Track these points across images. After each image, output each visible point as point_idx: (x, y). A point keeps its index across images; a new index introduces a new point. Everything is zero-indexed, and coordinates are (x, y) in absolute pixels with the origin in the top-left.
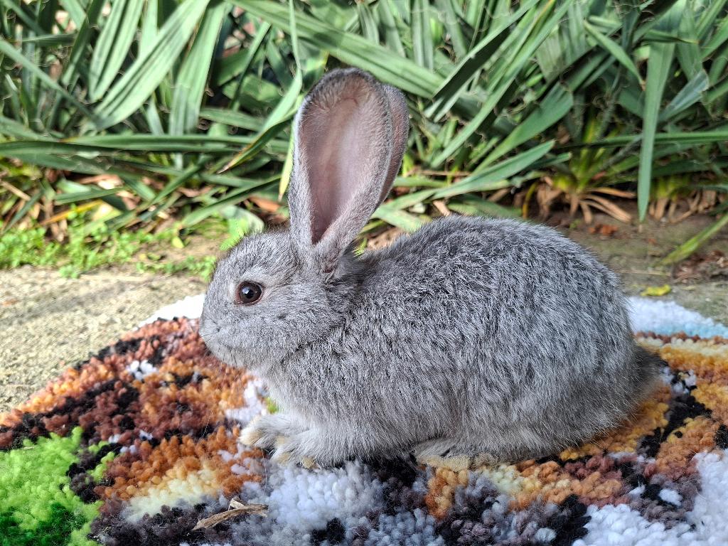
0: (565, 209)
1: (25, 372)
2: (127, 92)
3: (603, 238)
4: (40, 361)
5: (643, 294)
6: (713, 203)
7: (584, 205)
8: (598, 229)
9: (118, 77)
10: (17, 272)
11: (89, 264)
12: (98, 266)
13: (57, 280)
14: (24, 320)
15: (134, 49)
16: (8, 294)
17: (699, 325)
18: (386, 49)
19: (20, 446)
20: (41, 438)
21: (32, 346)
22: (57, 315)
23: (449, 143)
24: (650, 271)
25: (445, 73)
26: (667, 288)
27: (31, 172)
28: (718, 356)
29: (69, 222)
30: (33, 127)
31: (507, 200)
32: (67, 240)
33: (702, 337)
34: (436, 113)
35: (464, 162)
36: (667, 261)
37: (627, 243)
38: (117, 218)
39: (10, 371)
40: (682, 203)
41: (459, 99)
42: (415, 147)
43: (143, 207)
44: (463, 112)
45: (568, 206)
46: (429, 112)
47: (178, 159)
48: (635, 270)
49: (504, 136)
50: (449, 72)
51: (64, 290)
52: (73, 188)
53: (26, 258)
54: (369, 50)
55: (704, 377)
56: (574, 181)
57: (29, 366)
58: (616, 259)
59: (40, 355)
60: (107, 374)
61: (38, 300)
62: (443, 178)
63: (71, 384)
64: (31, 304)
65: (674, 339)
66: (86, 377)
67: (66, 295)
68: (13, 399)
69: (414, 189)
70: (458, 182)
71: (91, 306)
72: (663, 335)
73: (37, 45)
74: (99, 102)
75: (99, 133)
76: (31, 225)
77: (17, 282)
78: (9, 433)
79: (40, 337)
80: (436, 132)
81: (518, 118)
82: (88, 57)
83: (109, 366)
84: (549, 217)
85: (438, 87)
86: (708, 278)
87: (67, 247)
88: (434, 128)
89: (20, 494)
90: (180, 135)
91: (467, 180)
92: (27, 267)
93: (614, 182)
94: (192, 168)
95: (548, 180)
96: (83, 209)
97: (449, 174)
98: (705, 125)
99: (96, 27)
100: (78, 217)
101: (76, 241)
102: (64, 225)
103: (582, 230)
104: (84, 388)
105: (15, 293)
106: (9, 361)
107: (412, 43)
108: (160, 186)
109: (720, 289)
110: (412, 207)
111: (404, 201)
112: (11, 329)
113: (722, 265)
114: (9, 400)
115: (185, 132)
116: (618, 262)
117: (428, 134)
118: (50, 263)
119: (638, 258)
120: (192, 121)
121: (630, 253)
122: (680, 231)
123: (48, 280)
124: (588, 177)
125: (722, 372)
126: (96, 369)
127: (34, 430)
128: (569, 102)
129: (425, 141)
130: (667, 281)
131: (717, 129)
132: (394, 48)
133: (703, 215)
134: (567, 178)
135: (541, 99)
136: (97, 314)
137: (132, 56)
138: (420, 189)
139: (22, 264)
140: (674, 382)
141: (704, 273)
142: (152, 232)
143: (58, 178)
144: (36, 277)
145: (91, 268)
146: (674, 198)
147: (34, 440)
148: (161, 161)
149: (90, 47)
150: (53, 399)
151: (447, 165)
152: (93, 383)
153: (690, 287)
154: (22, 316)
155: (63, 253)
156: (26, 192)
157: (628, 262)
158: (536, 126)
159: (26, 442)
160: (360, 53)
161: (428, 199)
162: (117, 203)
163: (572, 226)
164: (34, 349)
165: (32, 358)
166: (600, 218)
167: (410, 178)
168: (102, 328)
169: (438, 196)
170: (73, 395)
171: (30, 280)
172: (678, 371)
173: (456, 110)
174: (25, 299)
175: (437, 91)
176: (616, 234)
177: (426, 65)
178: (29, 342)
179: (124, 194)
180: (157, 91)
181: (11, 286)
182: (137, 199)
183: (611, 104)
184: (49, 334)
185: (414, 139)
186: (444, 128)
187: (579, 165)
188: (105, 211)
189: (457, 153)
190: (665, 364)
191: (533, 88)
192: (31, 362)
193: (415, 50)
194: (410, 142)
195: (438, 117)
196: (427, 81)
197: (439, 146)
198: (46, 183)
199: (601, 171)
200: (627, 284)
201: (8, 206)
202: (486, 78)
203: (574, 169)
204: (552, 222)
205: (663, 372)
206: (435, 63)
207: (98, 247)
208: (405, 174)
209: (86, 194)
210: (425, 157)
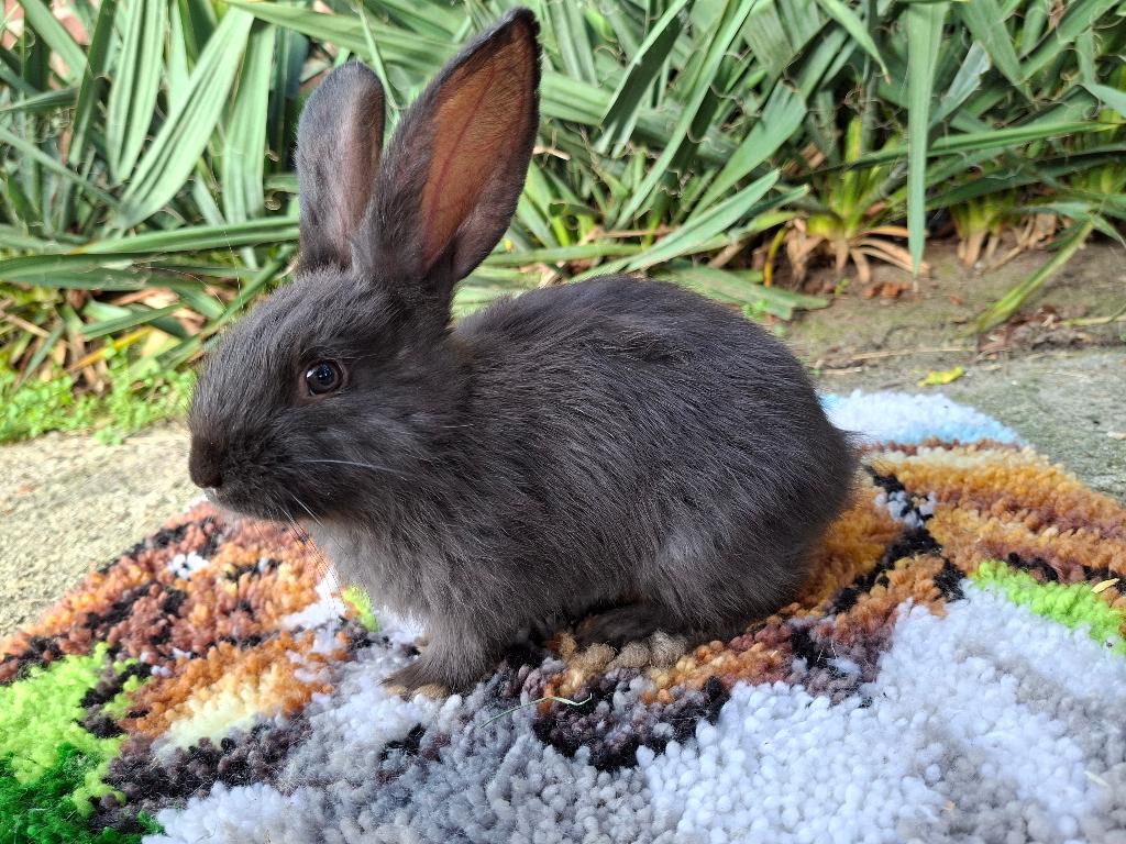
0: (832, 263)
1: (44, 581)
2: (160, 167)
3: (884, 302)
4: (64, 566)
5: (922, 383)
6: (1051, 232)
7: (858, 256)
8: (877, 291)
9: (147, 144)
10: (39, 443)
11: (138, 422)
12: (151, 424)
13: (94, 450)
14: (45, 511)
15: (162, 101)
16: (25, 476)
17: (963, 426)
19: (25, 676)
20: (54, 663)
21: (55, 546)
22: (89, 499)
23: (642, 186)
24: (946, 347)
25: (612, 84)
26: (958, 370)
27: (45, 297)
28: (976, 468)
29: (108, 363)
30: (37, 233)
31: (740, 263)
32: (108, 389)
33: (962, 442)
34: (611, 147)
35: (671, 211)
36: (972, 329)
37: (920, 308)
38: (173, 350)
39: (24, 583)
40: (1006, 236)
41: (640, 120)
42: (591, 201)
43: (209, 330)
44: (649, 140)
45: (834, 258)
46: (602, 146)
47: (249, 254)
48: (923, 348)
49: (721, 166)
50: (619, 81)
51: (102, 463)
52: (107, 313)
53: (47, 424)
55: (947, 501)
56: (838, 220)
57: (49, 573)
58: (899, 333)
59: (65, 558)
60: (140, 577)
61: (65, 481)
62: (636, 241)
63: (93, 596)
64: (56, 487)
65: (920, 450)
66: (113, 583)
67: (105, 469)
68: (27, 619)
69: (596, 261)
70: (661, 243)
71: (138, 484)
72: (907, 444)
73: (29, 110)
74: (127, 183)
75: (126, 234)
76: (56, 372)
78: (13, 664)
79: (66, 532)
80: (618, 172)
81: (738, 139)
82: (99, 118)
83: (143, 565)
84: (807, 279)
85: (604, 106)
86: (1029, 349)
87: (109, 400)
88: (612, 166)
89: (23, 735)
90: (242, 222)
91: (670, 238)
92: (53, 435)
93: (896, 215)
94: (270, 267)
95: (800, 225)
96: (124, 342)
97: (650, 231)
98: (1024, 115)
99: (105, 74)
100: (118, 355)
101: (120, 390)
102: (103, 368)
103: (855, 294)
104: (110, 599)
105: (36, 475)
106: (24, 570)
107: (557, 47)
108: (231, 296)
109: (1038, 365)
112: (27, 526)
113: (1053, 327)
114: (22, 620)
115: (249, 217)
116: (902, 337)
117: (607, 178)
118: (84, 425)
119: (933, 328)
120: (256, 198)
121: (923, 322)
122: (1001, 279)
123: (81, 451)
124: (860, 212)
125: (973, 491)
126: (126, 573)
127: (46, 655)
128: (799, 108)
129: (605, 189)
130: (965, 359)
131: (1037, 121)
133: (1036, 251)
134: (828, 218)
135: (762, 108)
136: (144, 494)
137: (160, 113)
138: (605, 259)
139: (46, 432)
140: (905, 512)
141: (1022, 342)
143: (85, 302)
144: (65, 448)
145: (142, 427)
146: (996, 230)
147: (45, 666)
148: (229, 261)
149: (100, 104)
150: (71, 617)
151: (643, 222)
152: (122, 591)
153: (993, 367)
154: (43, 506)
155: (102, 410)
156: (42, 326)
157: (916, 335)
158: (760, 148)
159: (35, 671)
161: (620, 271)
162: (174, 330)
163: (839, 289)
164: (57, 550)
165: (54, 562)
166: (883, 271)
167: (592, 245)
168: (150, 511)
169: (633, 267)
170: (96, 611)
171: (56, 454)
172: (913, 495)
173: (639, 137)
174: (47, 482)
175: (605, 112)
176: (905, 295)
177: (585, 78)
178: (51, 541)
179: (183, 314)
180: (205, 154)
181: (29, 465)
182: (200, 319)
183: (867, 102)
184: (78, 527)
185: (588, 187)
186: (629, 167)
187: (842, 196)
188: (158, 342)
189: (651, 201)
190: (901, 487)
191: (758, 89)
192: (52, 568)
193: (564, 57)
194: (586, 192)
195: (617, 152)
196: (589, 102)
197: (625, 192)
198: (68, 309)
199: (877, 202)
200: (905, 370)
201: (18, 350)
202: (676, 87)
203: (834, 204)
204: (810, 286)
205: (895, 499)
206: (597, 71)
207: (151, 396)
208: (584, 239)
209: (125, 321)
210: (609, 212)
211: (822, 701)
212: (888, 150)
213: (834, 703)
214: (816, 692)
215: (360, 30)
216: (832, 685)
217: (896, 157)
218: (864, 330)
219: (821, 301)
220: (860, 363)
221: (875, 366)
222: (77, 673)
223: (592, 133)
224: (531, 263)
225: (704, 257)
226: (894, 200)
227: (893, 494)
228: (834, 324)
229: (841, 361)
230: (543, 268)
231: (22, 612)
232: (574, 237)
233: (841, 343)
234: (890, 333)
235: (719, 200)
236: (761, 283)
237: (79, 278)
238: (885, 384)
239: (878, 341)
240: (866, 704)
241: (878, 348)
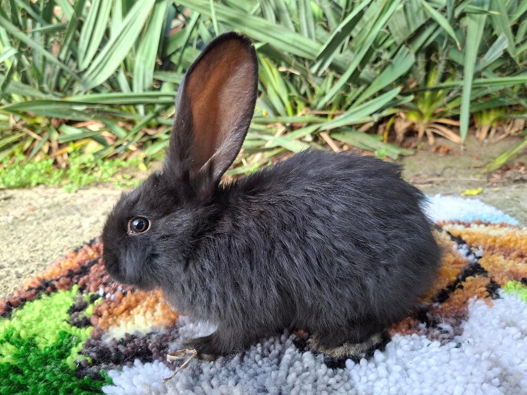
0: (415, 135)
1: (42, 254)
2: (104, 63)
3: (441, 155)
4: (52, 248)
5: (462, 194)
6: (521, 128)
7: (429, 132)
8: (438, 149)
9: (98, 52)
10: (35, 189)
11: (83, 183)
12: (89, 184)
13: (62, 194)
14: (40, 221)
15: (107, 33)
16: (30, 204)
17: (492, 215)
18: (280, 26)
19: (39, 298)
20: (52, 294)
21: (46, 238)
22: (62, 217)
23: (330, 91)
24: (472, 178)
25: (323, 41)
26: (480, 189)
27: (42, 121)
28: (500, 236)
29: (69, 154)
30: (42, 90)
31: (373, 131)
32: (68, 167)
33: (492, 222)
34: (318, 70)
35: (342, 104)
36: (485, 170)
37: (458, 159)
38: (101, 150)
40: (500, 128)
41: (334, 59)
42: (305, 95)
43: (118, 143)
44: (337, 69)
45: (417, 132)
46: (314, 69)
47: (141, 108)
48: (461, 178)
49: (369, 84)
50: (326, 40)
51: (66, 201)
52: (70, 131)
53: (40, 180)
54: (268, 28)
55: (488, 250)
56: (421, 115)
57: (44, 251)
58: (448, 170)
59: (52, 244)
60: (94, 255)
61: (49, 208)
62: (326, 116)
63: (71, 262)
64: (45, 211)
65: (472, 225)
66: (81, 256)
67: (68, 204)
68: (35, 272)
69: (305, 125)
70: (337, 118)
71: (85, 212)
72: (466, 222)
73: (42, 32)
74: (86, 70)
75: (85, 93)
76: (44, 157)
77: (35, 196)
78: (33, 291)
79: (52, 232)
80: (320, 83)
81: (378, 72)
82: (76, 40)
83: (95, 250)
84: (404, 141)
85: (318, 51)
86: (512, 182)
87: (68, 172)
88: (318, 80)
89: (40, 326)
90: (141, 92)
91: (342, 116)
92: (42, 186)
93: (449, 114)
94: (150, 115)
95: (402, 115)
96: (78, 145)
97: (331, 113)
98: (515, 71)
99: (82, 19)
100: (74, 151)
101: (74, 168)
102: (66, 156)
103: (427, 150)
104: (79, 264)
105: (34, 204)
106: (32, 248)
107: (299, 21)
108: (130, 127)
109: (518, 190)
110: (304, 137)
111: (298, 133)
112: (32, 227)
113: (523, 172)
114: (32, 272)
115: (144, 90)
116: (450, 172)
117: (314, 85)
118: (57, 182)
119: (464, 169)
120: (149, 82)
121: (459, 165)
122: (496, 149)
123: (56, 194)
124: (431, 111)
125: (501, 247)
126: (86, 252)
127: (49, 289)
128: (412, 59)
129: (313, 91)
130: (482, 184)
131: (522, 75)
132: (286, 26)
133: (514, 137)
134: (416, 113)
135: (393, 57)
136: (88, 216)
137: (106, 38)
138: (309, 124)
139: (38, 184)
140: (468, 254)
141: (509, 178)
142: (125, 160)
143: (60, 124)
144: (48, 193)
145: (85, 186)
146: (495, 125)
147: (49, 294)
148: (130, 110)
149: (77, 33)
150: (60, 271)
151: (329, 107)
152: (85, 260)
153: (496, 189)
154: (40, 219)
155: (65, 176)
156: (39, 135)
157: (457, 171)
158: (390, 76)
159: (44, 296)
160: (262, 30)
161: (316, 131)
162: (101, 141)
163: (419, 147)
164: (48, 240)
165: (47, 246)
166: (440, 140)
167: (303, 117)
168: (92, 225)
169: (323, 128)
170: (73, 269)
171: (44, 195)
172: (471, 246)
173: (333, 67)
174: (41, 208)
175: (318, 54)
176: (450, 152)
177: (310, 36)
178: (45, 235)
179: (106, 134)
180: (125, 61)
181: (31, 199)
182: (114, 137)
183: (442, 59)
184: (57, 230)
185: (305, 88)
186: (325, 81)
187: (424, 103)
188: (93, 146)
189: (335, 98)
190: (464, 242)
191: (389, 49)
192: (46, 248)
193: (301, 26)
194: (302, 91)
195: (320, 73)
196: (311, 48)
197: (322, 93)
198: (52, 127)
199: (441, 107)
200: (452, 187)
201: (27, 145)
202: (353, 44)
203: (420, 106)
204: (405, 145)
205: (461, 248)
206: (316, 34)
207: (89, 171)
208: (300, 113)
209: (80, 135)
210: (313, 102)
211: (436, 344)
212: (448, 83)
213: (443, 345)
214: (432, 339)
215: (209, 5)
216: (441, 336)
217: (454, 86)
218: (432, 167)
219: (410, 152)
220: (431, 182)
221: (438, 185)
222: (64, 299)
223: (312, 64)
224: (274, 123)
225: (356, 127)
226: (450, 106)
227: (461, 245)
228: (417, 163)
229: (421, 181)
230: (279, 125)
231: (32, 268)
232: (295, 112)
233: (421, 172)
234: (445, 169)
235: (367, 100)
236: (382, 141)
237: (60, 112)
238: (444, 193)
239: (439, 172)
240: (458, 346)
241: (439, 176)
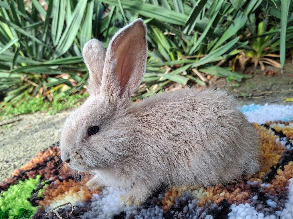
0: (253, 65)
1: (30, 153)
2: (65, 41)
3: (269, 77)
4: (36, 149)
5: (284, 102)
7: (261, 63)
8: (267, 73)
9: (62, 35)
10: (34, 114)
11: (59, 109)
12: (62, 110)
13: (48, 116)
14: (33, 133)
15: (65, 24)
16: (30, 123)
18: (162, 8)
19: (18, 183)
20: (26, 180)
22: (44, 130)
23: (196, 43)
24: (290, 90)
25: (188, 14)
27: (37, 76)
29: (53, 93)
30: (34, 59)
31: (225, 65)
32: (53, 100)
34: (188, 31)
35: (204, 50)
37: (281, 78)
38: (69, 90)
39: (25, 153)
41: (197, 24)
42: (181, 47)
43: (78, 85)
44: (199, 29)
45: (254, 64)
46: (185, 31)
48: (283, 90)
49: (220, 36)
50: (190, 12)
51: (49, 120)
52: (53, 80)
53: (37, 109)
54: (154, 9)
56: (255, 53)
58: (275, 86)
59: (36, 146)
60: (53, 154)
62: (195, 59)
63: (39, 158)
64: (37, 126)
65: (290, 124)
66: (45, 155)
67: (50, 122)
69: (182, 65)
70: (202, 59)
71: (57, 126)
72: (285, 122)
74: (57, 46)
75: (57, 59)
76: (40, 96)
77: (34, 118)
78: (15, 179)
79: (37, 139)
80: (189, 39)
81: (225, 29)
83: (54, 150)
84: (245, 70)
85: (186, 20)
87: (53, 103)
88: (188, 38)
91: (204, 58)
92: (38, 112)
93: (273, 51)
95: (243, 54)
96: (56, 88)
97: (198, 56)
99: (51, 17)
100: (55, 91)
101: (55, 100)
103: (260, 74)
104: (44, 159)
105: (32, 123)
106: (25, 149)
107: (173, 3)
108: (83, 75)
110: (182, 73)
111: (179, 71)
112: (28, 137)
116: (276, 87)
117: (186, 41)
118: (46, 110)
119: (285, 84)
121: (281, 82)
123: (44, 117)
124: (262, 49)
126: (49, 152)
127: (24, 177)
128: (245, 19)
129: (186, 44)
132: (166, 7)
134: (252, 52)
135: (234, 19)
136: (58, 129)
137: (65, 27)
138: (185, 64)
139: (36, 111)
140: (287, 144)
142: (82, 95)
143: (47, 77)
145: (60, 111)
148: (83, 66)
149: (50, 25)
150: (32, 165)
151: (196, 53)
152: (47, 157)
154: (33, 131)
155: (50, 106)
156: (37, 84)
157: (280, 86)
158: (232, 31)
159: (20, 182)
160: (151, 11)
161: (189, 68)
162: (69, 85)
163: (255, 73)
164: (34, 144)
165: (33, 148)
166: (268, 67)
167: (181, 61)
169: (193, 66)
170: (40, 163)
171: (39, 117)
172: (290, 139)
173: (196, 29)
174: (35, 125)
175: (186, 22)
176: (276, 74)
177: (181, 11)
178: (33, 141)
179: (72, 80)
181: (31, 120)
182: (76, 82)
183: (266, 16)
184: (41, 138)
185: (181, 44)
186: (193, 38)
187: (256, 45)
188: (65, 88)
189: (199, 47)
190: (284, 136)
191: (231, 14)
192: (32, 149)
193: (174, 6)
194: (179, 45)
195: (189, 33)
196: (181, 18)
197: (191, 45)
198: (43, 79)
199: (268, 47)
200: (278, 97)
201: (31, 90)
202: (208, 13)
203: (254, 47)
204: (246, 72)
205: (283, 140)
206: (184, 10)
207: (63, 102)
208: (179, 59)
209: (57, 82)
210: (186, 50)
212: (272, 31)
217: (275, 33)
218: (264, 85)
219: (250, 76)
220: (263, 95)
221: (268, 96)
223: (182, 28)
224: (163, 66)
225: (215, 63)
226: (273, 46)
227: (282, 138)
228: (254, 83)
229: (257, 94)
230: (167, 67)
231: (23, 162)
232: (176, 58)
233: (257, 89)
234: (272, 86)
235: (219, 47)
236: (231, 71)
237: (45, 71)
238: (272, 101)
239: (268, 88)
241: (269, 90)
